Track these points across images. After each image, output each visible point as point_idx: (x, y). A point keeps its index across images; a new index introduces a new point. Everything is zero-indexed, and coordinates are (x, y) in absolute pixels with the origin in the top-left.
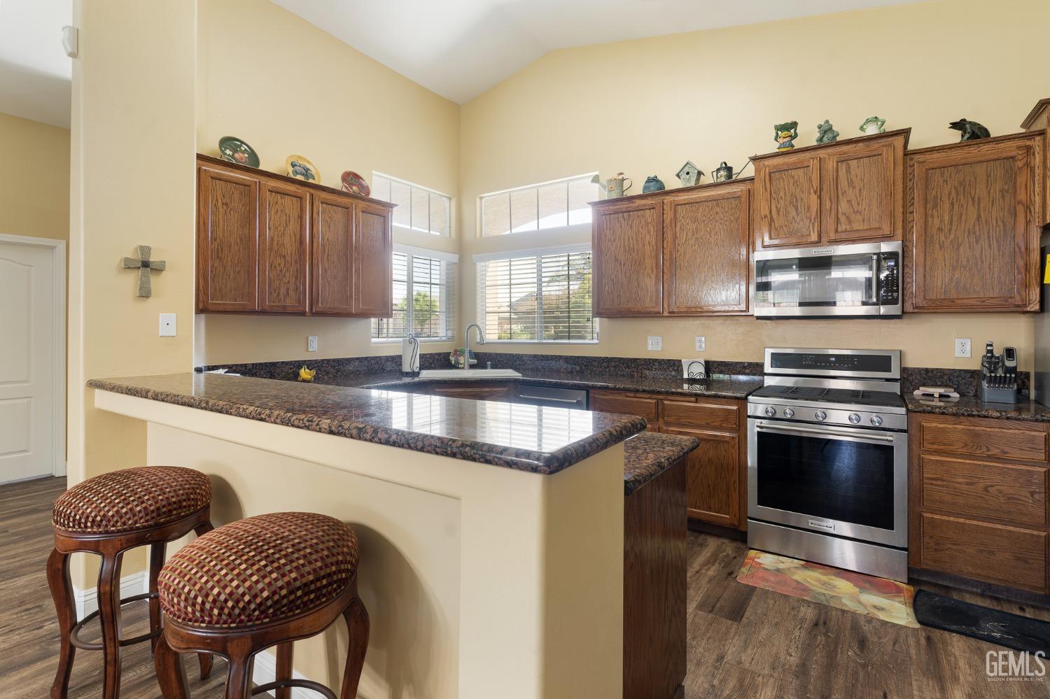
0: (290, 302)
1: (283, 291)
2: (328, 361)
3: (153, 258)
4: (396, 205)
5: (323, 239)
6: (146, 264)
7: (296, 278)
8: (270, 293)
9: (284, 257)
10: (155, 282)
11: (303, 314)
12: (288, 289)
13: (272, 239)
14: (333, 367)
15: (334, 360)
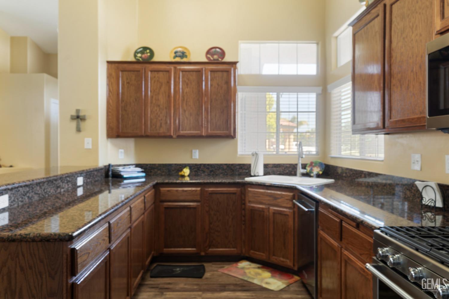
0: (162, 131)
1: (158, 124)
2: (204, 165)
3: (81, 114)
4: (237, 62)
5: (183, 92)
6: (78, 117)
7: (166, 117)
8: (151, 126)
9: (159, 106)
10: (83, 125)
11: (170, 137)
12: (161, 124)
13: (152, 97)
14: (208, 168)
15: (208, 165)
